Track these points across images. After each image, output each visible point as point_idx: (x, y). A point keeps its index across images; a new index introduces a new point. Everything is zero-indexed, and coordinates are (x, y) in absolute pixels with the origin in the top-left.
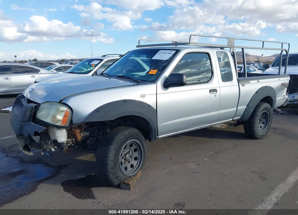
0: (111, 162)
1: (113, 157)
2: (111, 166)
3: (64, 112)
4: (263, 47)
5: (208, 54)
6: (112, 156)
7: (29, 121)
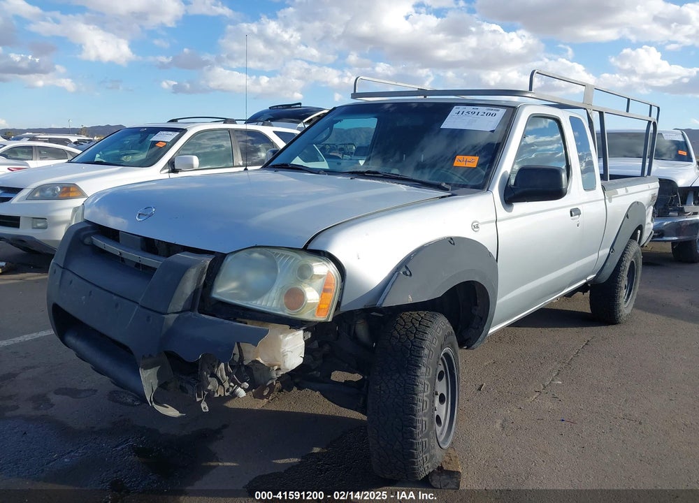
0: (424, 419)
1: (428, 400)
2: (424, 429)
3: (322, 279)
4: (628, 111)
5: (558, 121)
6: (425, 398)
7: (190, 310)
